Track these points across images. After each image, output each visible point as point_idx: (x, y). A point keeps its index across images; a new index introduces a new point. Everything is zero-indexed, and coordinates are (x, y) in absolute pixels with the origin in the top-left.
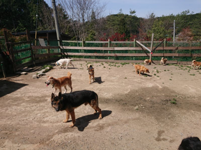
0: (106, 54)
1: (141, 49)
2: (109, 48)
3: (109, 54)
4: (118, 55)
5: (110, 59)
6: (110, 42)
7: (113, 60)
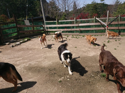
0: (73, 29)
1: (100, 24)
2: (75, 25)
3: (75, 29)
4: (82, 29)
5: (76, 32)
6: (76, 20)
7: (78, 34)
